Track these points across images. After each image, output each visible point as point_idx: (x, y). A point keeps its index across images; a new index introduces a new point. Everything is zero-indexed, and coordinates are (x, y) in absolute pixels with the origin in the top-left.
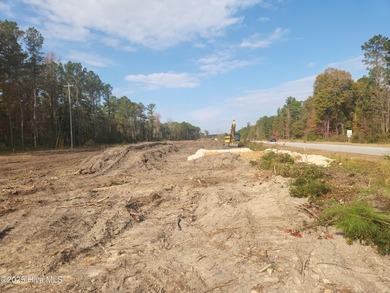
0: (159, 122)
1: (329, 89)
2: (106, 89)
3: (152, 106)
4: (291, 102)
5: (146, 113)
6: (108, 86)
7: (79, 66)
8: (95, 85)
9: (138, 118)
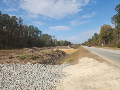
0: (57, 41)
1: (104, 31)
2: (40, 32)
3: (54, 36)
4: (96, 34)
5: (52, 38)
6: (41, 31)
7: (32, 26)
8: (37, 31)
9: (50, 40)
